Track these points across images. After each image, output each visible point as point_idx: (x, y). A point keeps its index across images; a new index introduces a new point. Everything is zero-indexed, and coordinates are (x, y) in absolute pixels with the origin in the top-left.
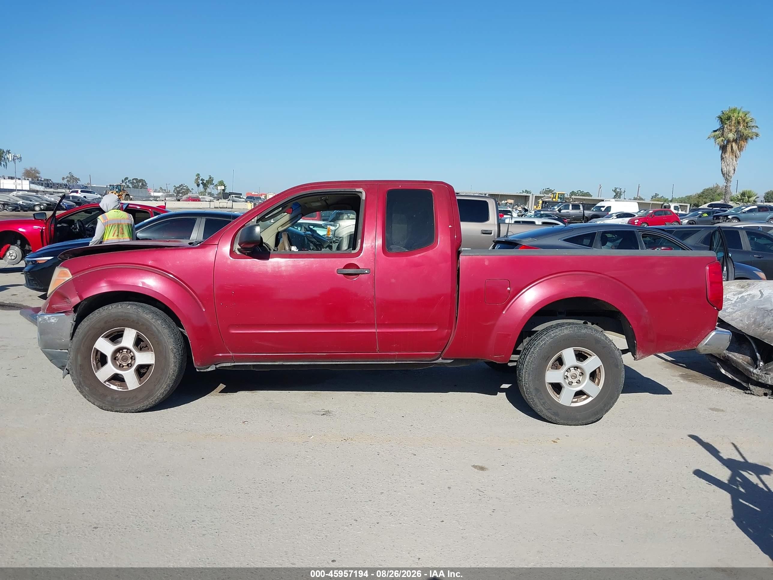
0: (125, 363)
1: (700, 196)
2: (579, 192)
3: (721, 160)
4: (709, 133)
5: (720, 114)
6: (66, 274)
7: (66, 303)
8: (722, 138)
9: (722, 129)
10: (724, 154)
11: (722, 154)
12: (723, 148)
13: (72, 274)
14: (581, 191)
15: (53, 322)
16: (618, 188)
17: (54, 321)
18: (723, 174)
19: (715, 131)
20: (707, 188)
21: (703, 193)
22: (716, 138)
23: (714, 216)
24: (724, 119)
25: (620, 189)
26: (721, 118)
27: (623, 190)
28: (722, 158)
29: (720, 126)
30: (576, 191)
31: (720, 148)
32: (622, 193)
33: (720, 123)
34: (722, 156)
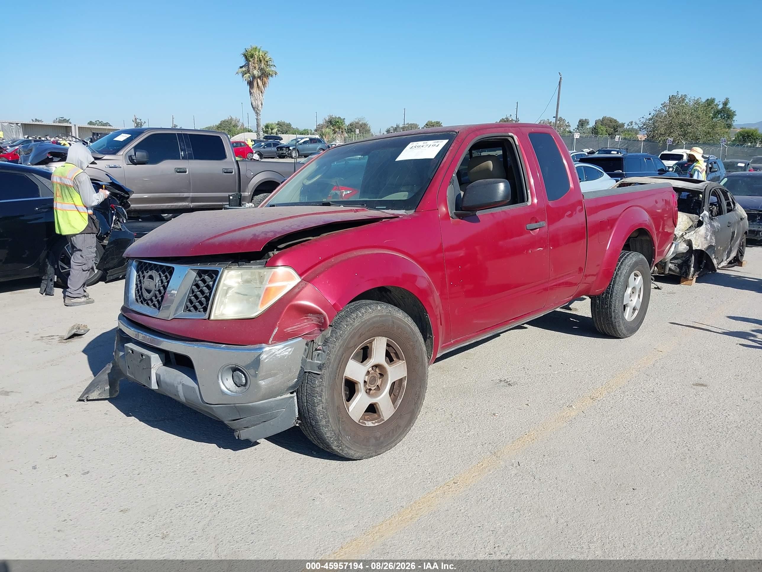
0: (373, 386)
1: (219, 128)
2: (98, 122)
3: (250, 95)
4: (237, 69)
5: (243, 51)
6: (290, 278)
7: (306, 321)
8: (249, 74)
9: (247, 65)
10: (252, 89)
11: (250, 90)
12: (251, 84)
13: (300, 275)
14: (100, 121)
15: (286, 355)
16: (138, 119)
17: (287, 353)
18: (253, 107)
19: (241, 67)
20: (223, 120)
21: (221, 124)
22: (244, 74)
23: (277, 147)
24: (248, 56)
25: (140, 120)
26: (245, 55)
27: (143, 121)
28: (251, 93)
29: (245, 63)
30: (94, 121)
31: (248, 83)
32: (143, 124)
33: (245, 60)
34: (250, 91)
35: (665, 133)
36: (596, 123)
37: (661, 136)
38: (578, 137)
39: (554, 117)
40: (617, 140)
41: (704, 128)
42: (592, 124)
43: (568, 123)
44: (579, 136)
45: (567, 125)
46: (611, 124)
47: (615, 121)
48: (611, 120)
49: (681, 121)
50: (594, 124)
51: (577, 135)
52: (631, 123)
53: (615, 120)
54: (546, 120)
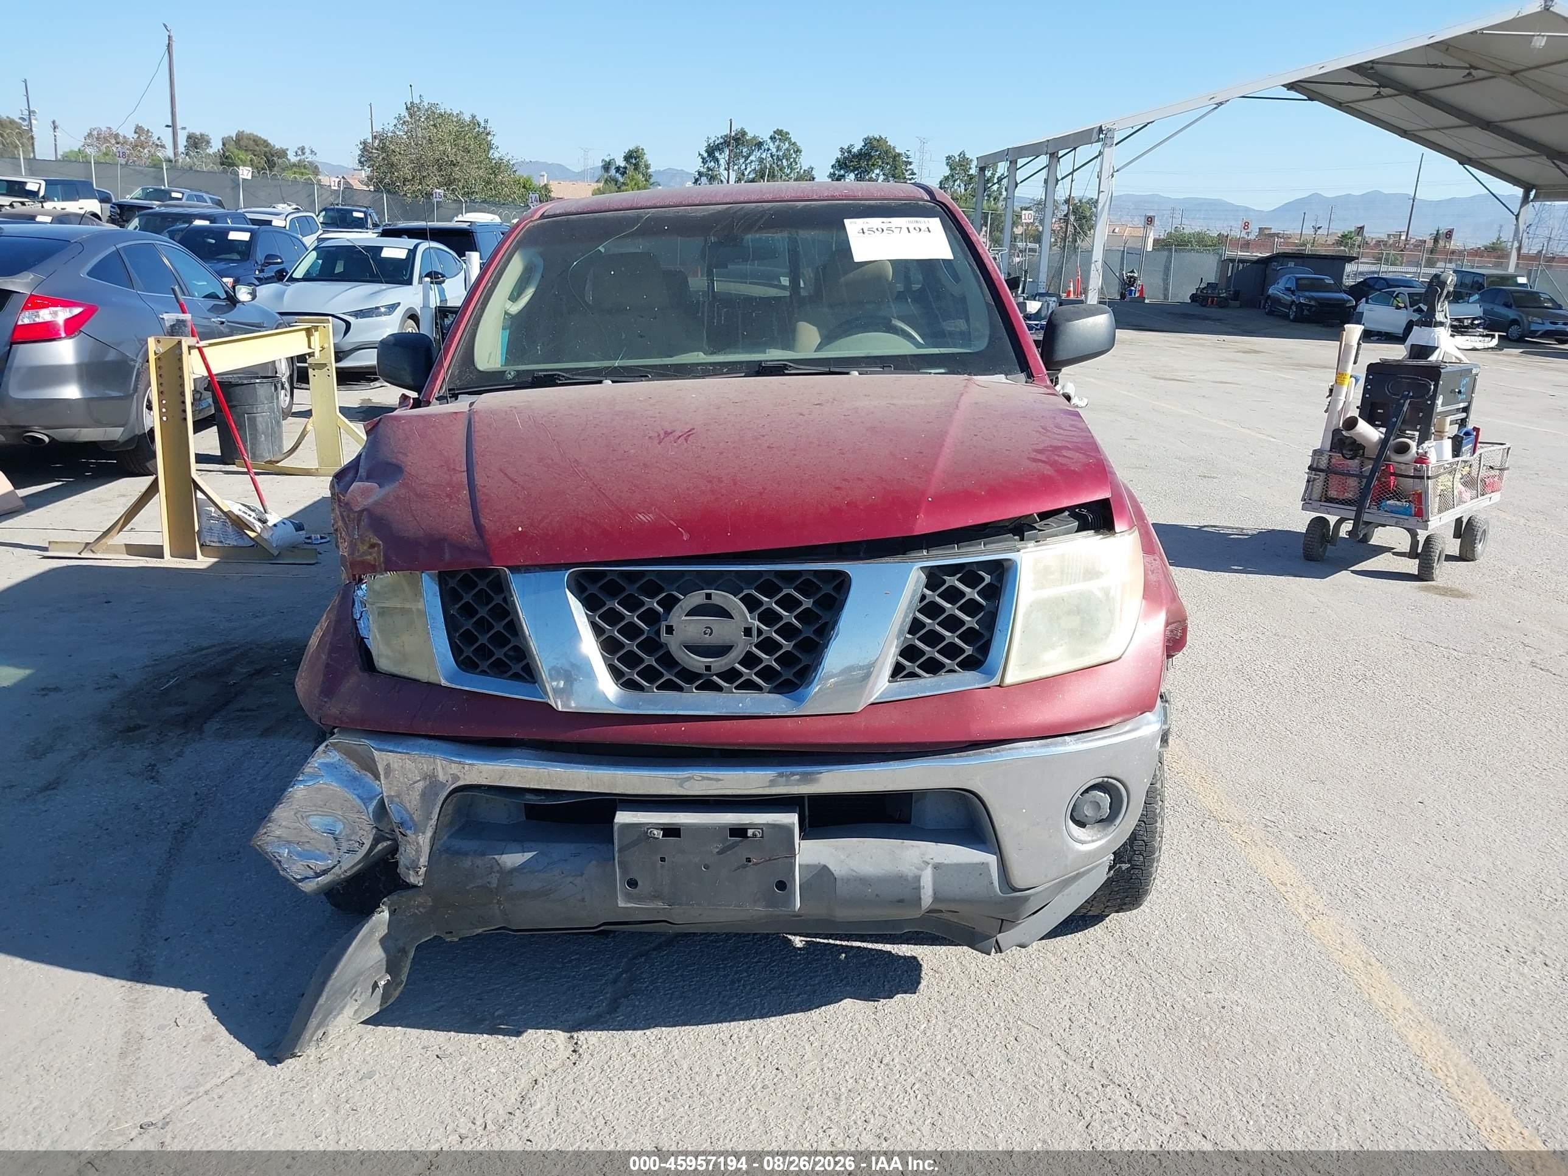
35: (414, 178)
36: (224, 144)
37: (407, 183)
38: (249, 177)
39: (167, 126)
40: (336, 188)
41: (481, 173)
42: (216, 146)
43: (158, 139)
44: (250, 173)
45: (157, 145)
46: (257, 148)
47: (266, 143)
48: (256, 141)
49: (437, 155)
50: (220, 146)
51: (246, 172)
52: (303, 149)
53: (265, 141)
54: (104, 129)
